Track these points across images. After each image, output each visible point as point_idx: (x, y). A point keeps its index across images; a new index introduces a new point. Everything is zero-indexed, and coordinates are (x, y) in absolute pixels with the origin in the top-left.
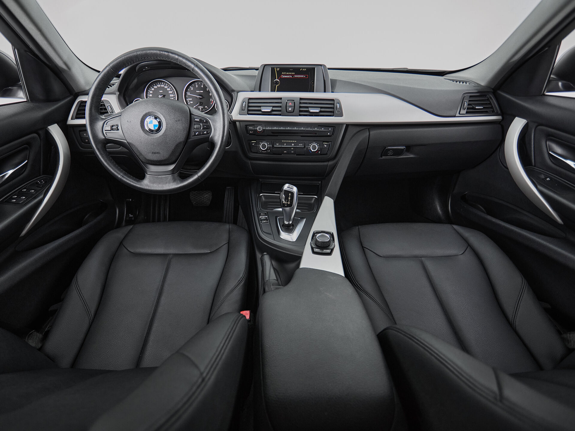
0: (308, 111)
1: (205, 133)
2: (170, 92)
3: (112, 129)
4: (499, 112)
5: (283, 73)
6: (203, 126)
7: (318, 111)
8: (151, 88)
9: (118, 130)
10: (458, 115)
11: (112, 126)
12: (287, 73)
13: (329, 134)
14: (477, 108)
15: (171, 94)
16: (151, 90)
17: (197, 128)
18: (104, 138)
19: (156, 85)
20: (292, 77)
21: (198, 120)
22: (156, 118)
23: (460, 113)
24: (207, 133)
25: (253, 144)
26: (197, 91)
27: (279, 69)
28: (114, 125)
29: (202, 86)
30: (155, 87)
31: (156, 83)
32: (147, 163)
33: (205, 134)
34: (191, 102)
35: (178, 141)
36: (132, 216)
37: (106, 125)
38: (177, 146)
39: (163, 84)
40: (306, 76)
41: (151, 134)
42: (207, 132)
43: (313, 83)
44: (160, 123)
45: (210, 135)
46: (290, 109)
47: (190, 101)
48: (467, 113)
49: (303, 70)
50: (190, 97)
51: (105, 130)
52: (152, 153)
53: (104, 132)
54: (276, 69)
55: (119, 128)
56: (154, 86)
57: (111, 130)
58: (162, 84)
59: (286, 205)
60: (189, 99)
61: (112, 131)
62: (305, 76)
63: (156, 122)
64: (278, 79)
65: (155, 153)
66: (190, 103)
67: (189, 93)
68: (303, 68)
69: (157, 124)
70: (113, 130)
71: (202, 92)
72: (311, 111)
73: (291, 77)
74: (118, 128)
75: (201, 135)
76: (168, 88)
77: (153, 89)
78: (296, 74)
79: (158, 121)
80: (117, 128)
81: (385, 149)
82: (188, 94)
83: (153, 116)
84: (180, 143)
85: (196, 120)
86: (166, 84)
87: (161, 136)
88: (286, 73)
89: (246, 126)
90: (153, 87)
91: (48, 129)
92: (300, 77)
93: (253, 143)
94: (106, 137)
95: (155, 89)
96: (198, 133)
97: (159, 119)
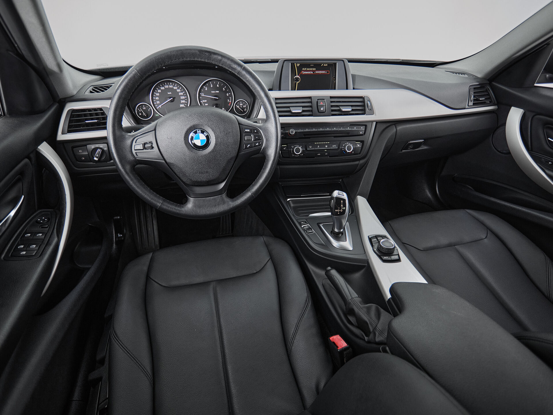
0: (340, 110)
1: (257, 144)
2: (180, 94)
3: (144, 148)
5: (303, 69)
6: (255, 137)
7: (350, 110)
8: (157, 90)
9: (153, 148)
10: (467, 107)
11: (145, 144)
12: (308, 69)
13: (361, 133)
15: (182, 95)
16: (157, 92)
17: (248, 140)
18: (134, 159)
19: (163, 86)
20: (313, 72)
21: (249, 130)
22: (203, 132)
23: (469, 105)
24: (259, 145)
25: (284, 149)
26: (212, 92)
27: (299, 64)
28: (147, 143)
29: (218, 86)
30: (163, 88)
31: (163, 83)
33: (257, 146)
36: (121, 235)
37: (136, 143)
39: (172, 85)
40: (327, 72)
41: (198, 151)
42: (259, 143)
43: (334, 79)
44: (208, 137)
45: (262, 147)
46: (321, 109)
47: (205, 103)
48: (474, 104)
49: (324, 65)
50: (205, 98)
51: (135, 150)
52: (200, 173)
53: (134, 152)
54: (296, 64)
55: (155, 145)
56: (161, 87)
57: (143, 150)
58: (170, 85)
59: (339, 213)
60: (203, 101)
61: (144, 151)
62: (326, 72)
63: (203, 137)
64: (298, 75)
67: (203, 94)
68: (324, 63)
69: (205, 138)
70: (146, 149)
71: (218, 92)
72: (343, 110)
73: (312, 73)
75: (253, 147)
76: (178, 88)
77: (159, 91)
78: (317, 70)
79: (206, 135)
80: (152, 146)
81: (408, 143)
83: (199, 130)
84: (231, 159)
85: (246, 130)
86: (175, 84)
88: (307, 69)
90: (159, 89)
92: (321, 73)
93: (284, 147)
94: (136, 158)
95: (161, 90)
96: (249, 145)
97: (206, 132)
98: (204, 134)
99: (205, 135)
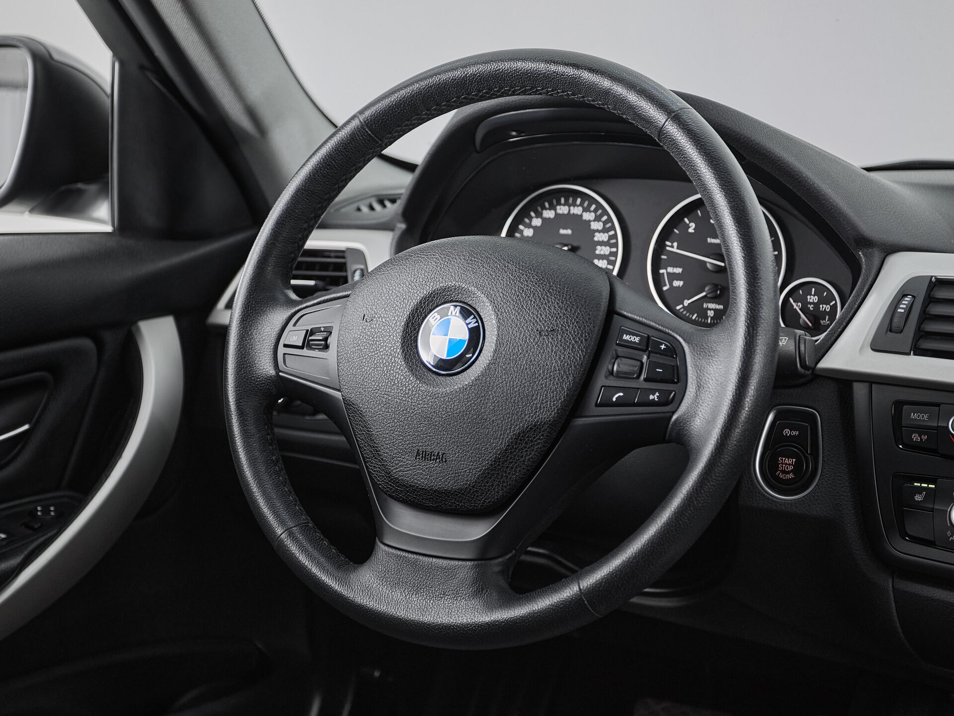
1: (651, 397)
2: (599, 237)
3: (307, 344)
6: (653, 365)
8: (531, 218)
9: (326, 347)
11: (312, 332)
15: (602, 243)
16: (529, 226)
17: (621, 375)
18: (272, 372)
19: (552, 207)
21: (637, 340)
22: (466, 313)
24: (665, 402)
25: (918, 498)
26: (709, 241)
28: (318, 330)
30: (549, 214)
31: (553, 198)
32: (391, 496)
33: (653, 403)
34: (678, 283)
35: (529, 418)
37: (295, 325)
38: (521, 439)
39: (581, 204)
41: (434, 376)
42: (665, 394)
44: (476, 336)
45: (673, 413)
47: (673, 277)
50: (676, 260)
51: (285, 346)
52: (417, 454)
53: (281, 350)
55: (332, 341)
56: (544, 208)
57: (302, 347)
58: (574, 205)
60: (670, 270)
61: (305, 352)
65: (425, 456)
66: (671, 284)
67: (675, 244)
69: (465, 336)
70: (310, 347)
74: (329, 341)
75: (634, 405)
76: (597, 219)
77: (537, 222)
79: (470, 326)
80: (326, 339)
82: (673, 247)
83: (456, 306)
84: (535, 428)
85: (626, 337)
86: (590, 205)
87: (463, 390)
90: (539, 215)
93: (920, 490)
94: (281, 371)
95: (545, 220)
96: (621, 394)
97: (475, 317)
98: (468, 321)
99: (467, 324)
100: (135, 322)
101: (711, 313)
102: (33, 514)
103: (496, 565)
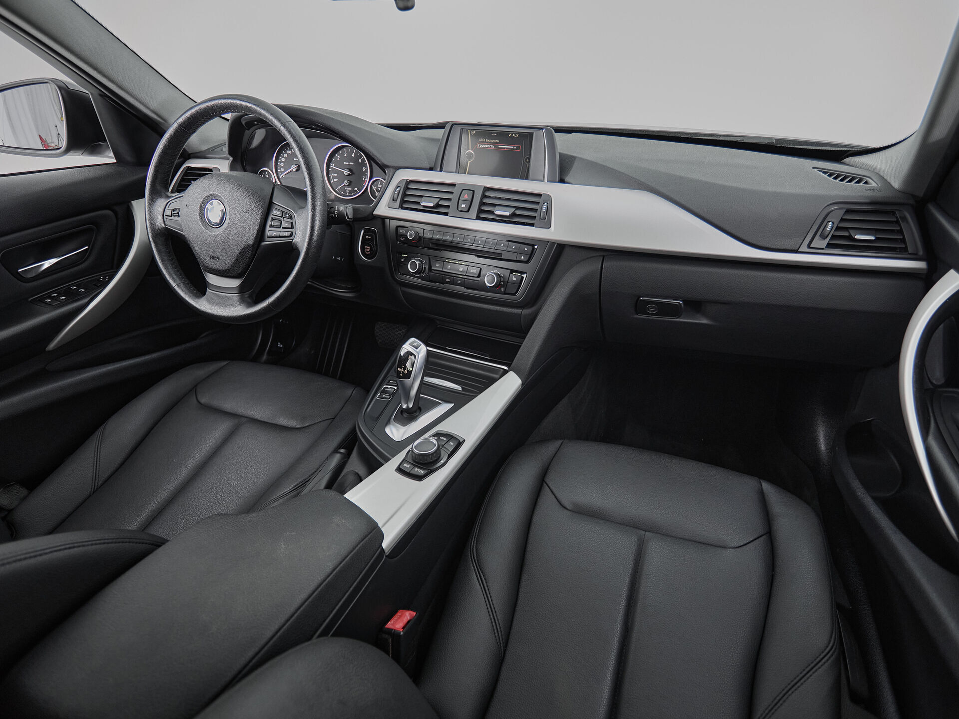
3: (173, 214)
4: (921, 253)
5: (480, 140)
7: (508, 214)
8: (283, 154)
9: (178, 216)
11: (174, 210)
12: (487, 140)
13: (523, 258)
14: (857, 237)
16: (283, 157)
17: (275, 226)
19: (290, 149)
20: (495, 147)
23: (812, 246)
24: (291, 235)
25: (402, 260)
26: (345, 163)
27: (475, 132)
28: (176, 209)
29: (353, 155)
30: (289, 152)
32: (207, 271)
33: (287, 236)
34: (336, 180)
36: (282, 346)
37: (169, 207)
38: (243, 251)
40: (518, 148)
41: (212, 229)
43: (527, 160)
44: (224, 213)
45: (294, 239)
46: (462, 206)
47: (334, 177)
48: (830, 246)
49: (513, 135)
50: (335, 171)
51: (166, 216)
52: (211, 257)
53: (165, 219)
54: (470, 132)
55: (180, 213)
56: (287, 150)
57: (171, 216)
59: (401, 375)
61: (172, 218)
62: (515, 148)
64: (471, 150)
66: (333, 180)
67: (334, 164)
68: (513, 133)
70: (174, 216)
71: (353, 164)
72: (497, 212)
73: (493, 147)
75: (279, 237)
77: (285, 155)
78: (501, 143)
80: (178, 213)
81: (639, 301)
82: (333, 166)
85: (276, 212)
87: (222, 234)
88: (485, 140)
89: (397, 227)
90: (286, 153)
91: (132, 204)
92: (507, 148)
93: (404, 257)
94: (165, 225)
95: (288, 154)
96: (275, 233)
100: (130, 202)
101: (348, 191)
102: (99, 280)
103: (246, 295)
